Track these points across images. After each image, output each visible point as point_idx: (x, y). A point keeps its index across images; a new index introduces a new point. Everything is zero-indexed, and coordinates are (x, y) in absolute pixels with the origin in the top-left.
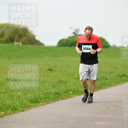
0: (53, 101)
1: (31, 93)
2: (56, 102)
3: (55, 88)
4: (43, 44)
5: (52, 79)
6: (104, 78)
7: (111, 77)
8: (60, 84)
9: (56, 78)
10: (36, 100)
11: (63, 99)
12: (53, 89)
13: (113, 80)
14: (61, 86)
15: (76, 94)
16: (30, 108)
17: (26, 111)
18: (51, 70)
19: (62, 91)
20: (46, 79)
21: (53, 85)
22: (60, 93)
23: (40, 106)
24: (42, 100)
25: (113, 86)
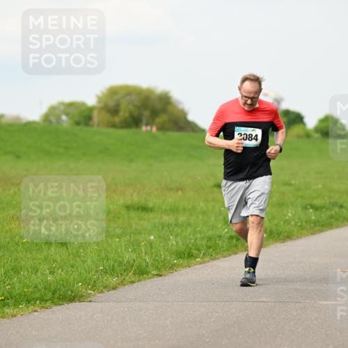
0: (225, 254)
1: (177, 235)
2: (230, 257)
3: (230, 227)
4: (204, 131)
5: (223, 207)
6: (337, 205)
10: (188, 251)
12: (225, 229)
15: (275, 239)
16: (175, 269)
17: (165, 275)
20: (210, 205)
21: (225, 219)
23: (196, 265)
24: (201, 253)
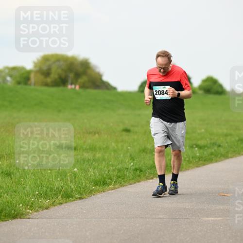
0: (131, 182)
1: (95, 168)
2: (135, 184)
3: (135, 161)
4: (115, 89)
5: (130, 146)
6: (216, 144)
7: (227, 143)
8: (142, 154)
9: (135, 144)
10: (103, 180)
11: (148, 179)
12: (131, 163)
13: (231, 147)
14: (144, 158)
15: (169, 170)
16: (93, 193)
17: (85, 198)
18: (127, 131)
19: (147, 166)
20: (120, 145)
21: (131, 155)
22: (144, 168)
23: (109, 190)
24: (112, 181)
25: (231, 157)
